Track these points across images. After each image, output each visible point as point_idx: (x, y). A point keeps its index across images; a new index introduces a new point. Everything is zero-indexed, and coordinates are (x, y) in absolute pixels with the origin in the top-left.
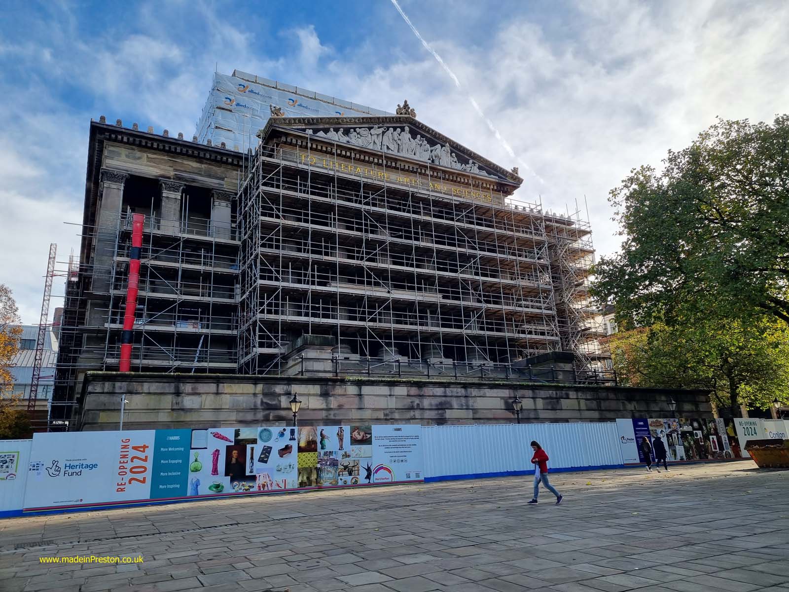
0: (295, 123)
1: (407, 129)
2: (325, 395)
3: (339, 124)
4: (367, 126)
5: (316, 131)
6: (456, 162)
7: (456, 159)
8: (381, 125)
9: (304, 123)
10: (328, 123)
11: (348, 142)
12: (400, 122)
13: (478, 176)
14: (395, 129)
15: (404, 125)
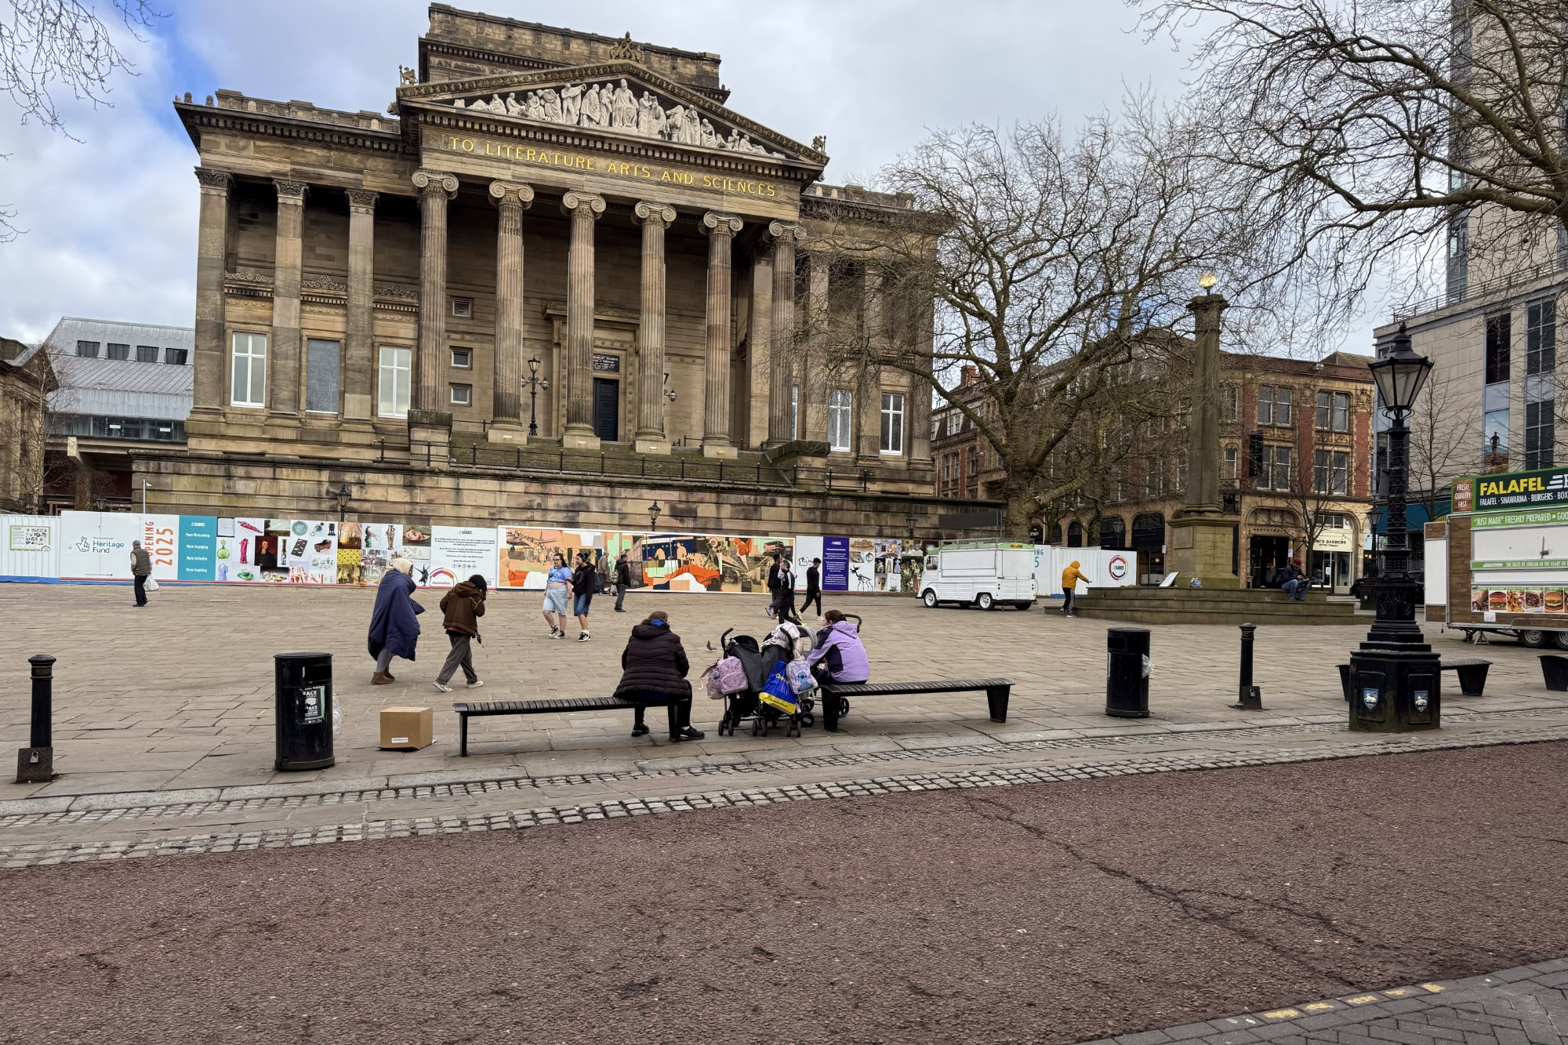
0: (435, 92)
1: (624, 83)
2: (409, 486)
3: (507, 86)
4: (554, 84)
5: (469, 101)
6: (711, 133)
7: (710, 128)
8: (578, 81)
9: (449, 90)
10: (487, 88)
11: (523, 114)
12: (612, 73)
13: (745, 157)
14: (603, 85)
15: (620, 77)
